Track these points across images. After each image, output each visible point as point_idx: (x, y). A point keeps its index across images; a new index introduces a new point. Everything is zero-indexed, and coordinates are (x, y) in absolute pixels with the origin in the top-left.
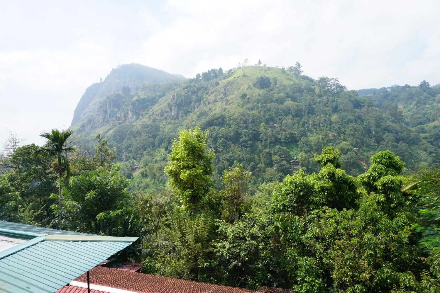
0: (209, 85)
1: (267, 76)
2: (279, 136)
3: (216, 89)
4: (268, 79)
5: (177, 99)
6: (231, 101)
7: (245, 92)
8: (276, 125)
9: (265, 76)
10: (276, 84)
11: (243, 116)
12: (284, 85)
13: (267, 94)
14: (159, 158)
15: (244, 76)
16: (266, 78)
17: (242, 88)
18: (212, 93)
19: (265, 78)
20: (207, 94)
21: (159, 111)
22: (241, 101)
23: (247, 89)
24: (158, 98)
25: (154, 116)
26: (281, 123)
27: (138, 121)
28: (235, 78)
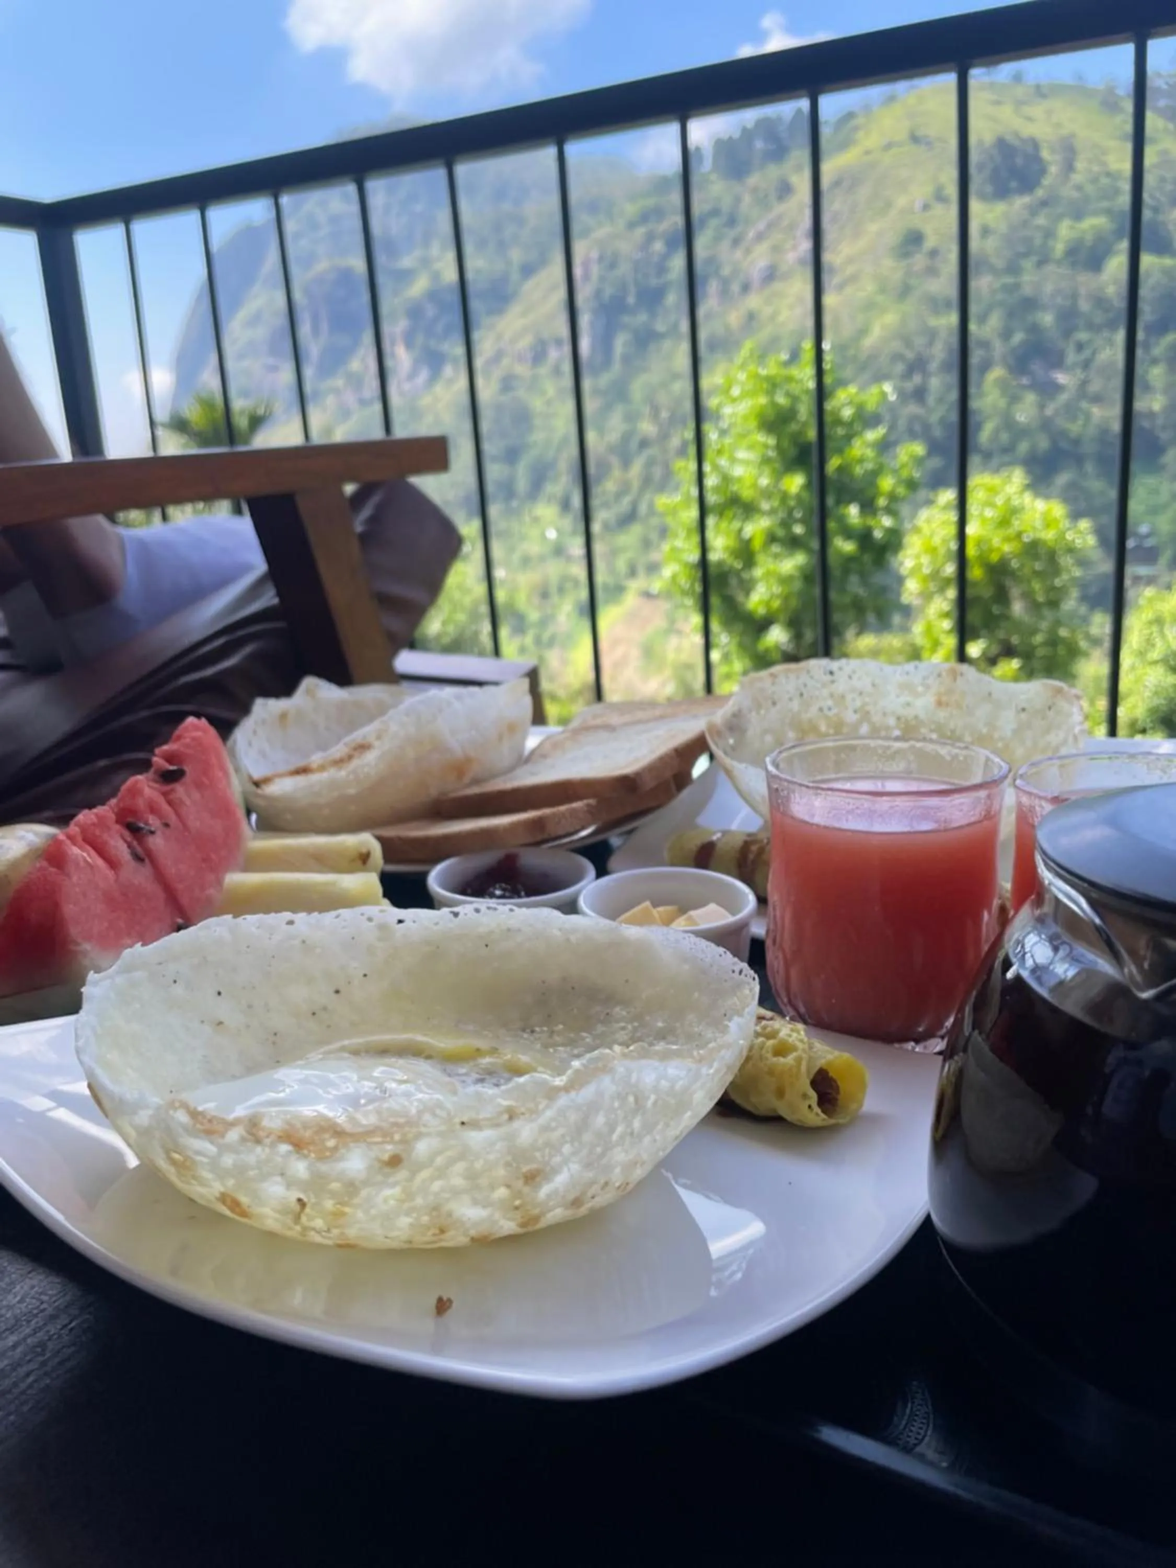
0: (747, 199)
1: (1029, 130)
2: (1075, 428)
3: (780, 217)
4: (1035, 144)
5: (602, 279)
6: (850, 270)
7: (916, 221)
8: (1061, 378)
9: (1016, 134)
10: (1069, 167)
11: (908, 343)
12: (1108, 174)
13: (1025, 224)
14: (534, 548)
15: (915, 139)
16: (1023, 141)
17: (901, 201)
18: (760, 237)
19: (1016, 143)
20: (736, 242)
21: (525, 342)
22: (892, 269)
23: (926, 207)
24: (515, 276)
25: (506, 362)
26: (1086, 365)
27: (439, 389)
28: (867, 153)
